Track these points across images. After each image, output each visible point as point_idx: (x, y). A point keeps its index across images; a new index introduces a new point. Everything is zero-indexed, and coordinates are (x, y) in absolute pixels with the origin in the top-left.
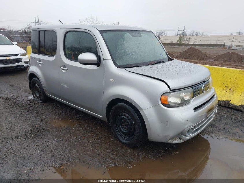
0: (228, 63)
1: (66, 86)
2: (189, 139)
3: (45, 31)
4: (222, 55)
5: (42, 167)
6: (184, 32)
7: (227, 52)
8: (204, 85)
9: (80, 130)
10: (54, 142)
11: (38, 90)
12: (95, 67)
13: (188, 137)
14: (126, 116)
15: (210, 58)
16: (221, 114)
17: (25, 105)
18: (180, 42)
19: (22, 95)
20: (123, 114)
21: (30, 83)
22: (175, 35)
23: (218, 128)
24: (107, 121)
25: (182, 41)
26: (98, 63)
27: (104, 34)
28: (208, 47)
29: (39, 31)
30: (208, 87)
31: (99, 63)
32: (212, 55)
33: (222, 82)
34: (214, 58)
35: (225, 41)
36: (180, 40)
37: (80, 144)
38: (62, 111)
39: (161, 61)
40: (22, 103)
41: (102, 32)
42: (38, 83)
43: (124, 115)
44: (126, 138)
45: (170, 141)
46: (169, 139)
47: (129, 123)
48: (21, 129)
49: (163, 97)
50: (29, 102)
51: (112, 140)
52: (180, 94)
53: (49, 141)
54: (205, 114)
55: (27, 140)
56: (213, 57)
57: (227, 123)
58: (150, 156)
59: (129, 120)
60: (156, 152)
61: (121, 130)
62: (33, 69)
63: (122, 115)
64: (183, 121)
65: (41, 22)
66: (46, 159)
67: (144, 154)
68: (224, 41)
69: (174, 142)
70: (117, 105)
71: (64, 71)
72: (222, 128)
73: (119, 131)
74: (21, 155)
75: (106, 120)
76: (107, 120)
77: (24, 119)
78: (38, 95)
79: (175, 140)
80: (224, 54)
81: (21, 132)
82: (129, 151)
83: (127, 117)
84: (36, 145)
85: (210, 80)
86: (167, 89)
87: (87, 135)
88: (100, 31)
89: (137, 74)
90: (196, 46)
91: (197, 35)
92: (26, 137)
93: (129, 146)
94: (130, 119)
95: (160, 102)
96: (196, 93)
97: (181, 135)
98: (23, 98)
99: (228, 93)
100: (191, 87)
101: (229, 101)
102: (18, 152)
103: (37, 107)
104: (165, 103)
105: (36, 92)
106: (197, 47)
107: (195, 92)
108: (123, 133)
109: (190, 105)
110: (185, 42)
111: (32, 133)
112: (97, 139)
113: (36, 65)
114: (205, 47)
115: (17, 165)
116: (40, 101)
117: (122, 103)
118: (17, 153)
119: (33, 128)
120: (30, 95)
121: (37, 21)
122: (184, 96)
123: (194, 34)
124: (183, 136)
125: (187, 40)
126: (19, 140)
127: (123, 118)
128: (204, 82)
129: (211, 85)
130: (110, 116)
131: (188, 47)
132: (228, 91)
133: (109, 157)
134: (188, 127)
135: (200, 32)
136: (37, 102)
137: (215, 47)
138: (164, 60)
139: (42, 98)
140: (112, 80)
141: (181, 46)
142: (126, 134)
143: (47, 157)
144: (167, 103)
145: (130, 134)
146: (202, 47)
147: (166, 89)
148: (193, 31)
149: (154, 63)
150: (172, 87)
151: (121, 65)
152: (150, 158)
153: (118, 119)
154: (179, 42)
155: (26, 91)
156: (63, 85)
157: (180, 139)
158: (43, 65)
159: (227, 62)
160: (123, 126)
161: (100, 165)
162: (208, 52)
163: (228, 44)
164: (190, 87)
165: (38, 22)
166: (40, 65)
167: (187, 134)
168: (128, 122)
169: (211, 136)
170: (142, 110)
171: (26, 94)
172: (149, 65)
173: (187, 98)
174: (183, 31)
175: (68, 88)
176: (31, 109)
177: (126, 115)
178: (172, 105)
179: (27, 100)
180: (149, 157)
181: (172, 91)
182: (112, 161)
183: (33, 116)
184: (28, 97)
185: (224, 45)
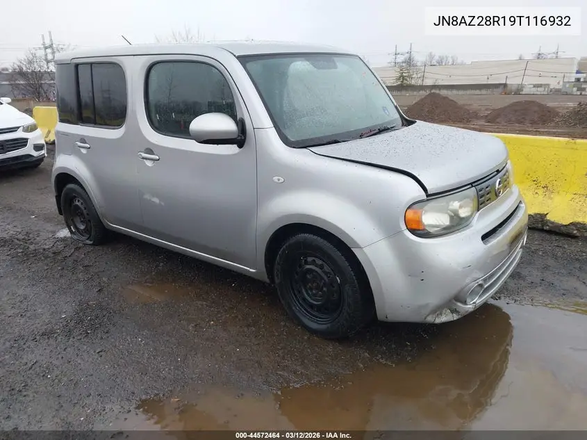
0: (519, 127)
1: (156, 200)
2: (472, 310)
3: (91, 64)
4: (505, 108)
5: (122, 402)
6: (410, 59)
7: (515, 101)
8: (499, 180)
9: (202, 305)
10: (141, 341)
11: (82, 214)
12: (232, 149)
13: (470, 306)
14: (317, 265)
15: (475, 115)
16: (530, 248)
17: (53, 253)
18: (402, 82)
19: (39, 230)
20: (310, 259)
21: (58, 198)
22: (389, 65)
23: (529, 279)
24: (268, 281)
25: (406, 80)
26: (240, 138)
27: (250, 65)
28: (469, 92)
29: (77, 66)
30: (505, 183)
31: (243, 138)
32: (480, 110)
33: (525, 172)
34: (486, 116)
35: (507, 74)
36: (402, 77)
37: (207, 339)
38: (149, 263)
39: (389, 127)
40: (44, 249)
41: (244, 60)
42: (82, 198)
43: (313, 263)
44: (320, 318)
45: (430, 319)
46: (427, 314)
47: (327, 280)
48: (53, 313)
49: (410, 214)
50: (60, 246)
51: (284, 326)
52: (448, 203)
53: (128, 338)
54: (506, 248)
55: (71, 339)
56: (482, 115)
57: (546, 268)
58: (382, 358)
59: (326, 273)
60: (393, 346)
61: (304, 299)
62: (65, 162)
63: (306, 263)
64: (460, 269)
65: (61, 46)
66: (128, 383)
67: (366, 354)
68: (504, 76)
69: (438, 321)
70: (293, 240)
71: (149, 163)
72: (538, 280)
73: (300, 304)
74: (65, 379)
75: (265, 278)
76: (268, 278)
77: (56, 288)
78: (82, 227)
79: (441, 314)
80: (509, 106)
81: (54, 321)
82: (330, 348)
83: (321, 267)
84: (99, 350)
85: (509, 166)
86: (419, 193)
87: (221, 316)
88: (238, 58)
89: (341, 161)
90: (440, 90)
91: (440, 63)
92: (69, 334)
93: (327, 336)
94: (327, 271)
95: (403, 227)
96: (483, 198)
97: (454, 301)
98: (44, 235)
99: (541, 197)
100: (472, 186)
101: (543, 216)
102: (57, 372)
103: (83, 256)
104: (414, 226)
105: (77, 220)
106: (444, 92)
107: (481, 197)
108: (312, 306)
109: (472, 228)
110: (413, 82)
111: (82, 321)
112: (248, 326)
113: (75, 151)
114: (461, 92)
115: (60, 403)
116: (89, 242)
117: (306, 235)
118: (54, 375)
119: (81, 310)
120: (59, 227)
121: (48, 43)
122: (458, 208)
123: (434, 62)
124: (459, 304)
125: (419, 76)
126: (51, 341)
127: (311, 271)
128: (498, 171)
129: (511, 179)
130: (276, 267)
131: (423, 93)
132: (541, 191)
133: (285, 368)
134: (470, 282)
135: (447, 57)
136: (81, 245)
137: (484, 92)
138: (394, 125)
139: (93, 233)
140: (279, 180)
141: (404, 93)
142: (319, 309)
143: (132, 378)
144: (421, 228)
145: (329, 307)
146: (455, 92)
147: (416, 192)
148: (431, 53)
149: (373, 133)
150: (431, 188)
151: (298, 141)
152: (383, 361)
153: (297, 275)
154: (399, 83)
155: (48, 219)
156: (149, 198)
157: (454, 311)
158: (91, 150)
159: (517, 125)
160: (311, 291)
161: (265, 387)
162: (469, 102)
163: (513, 82)
164: (470, 186)
165: (51, 46)
166: (84, 151)
167: (468, 300)
168: (322, 278)
169: (516, 301)
170: (359, 247)
171: (49, 227)
172: (361, 137)
173: (464, 213)
174: (407, 55)
175: (163, 204)
176: (70, 262)
177: (320, 262)
178: (432, 230)
179: (55, 240)
180: (381, 360)
181: (431, 196)
182: (292, 377)
183: (78, 280)
184: (54, 232)
185: (505, 85)
